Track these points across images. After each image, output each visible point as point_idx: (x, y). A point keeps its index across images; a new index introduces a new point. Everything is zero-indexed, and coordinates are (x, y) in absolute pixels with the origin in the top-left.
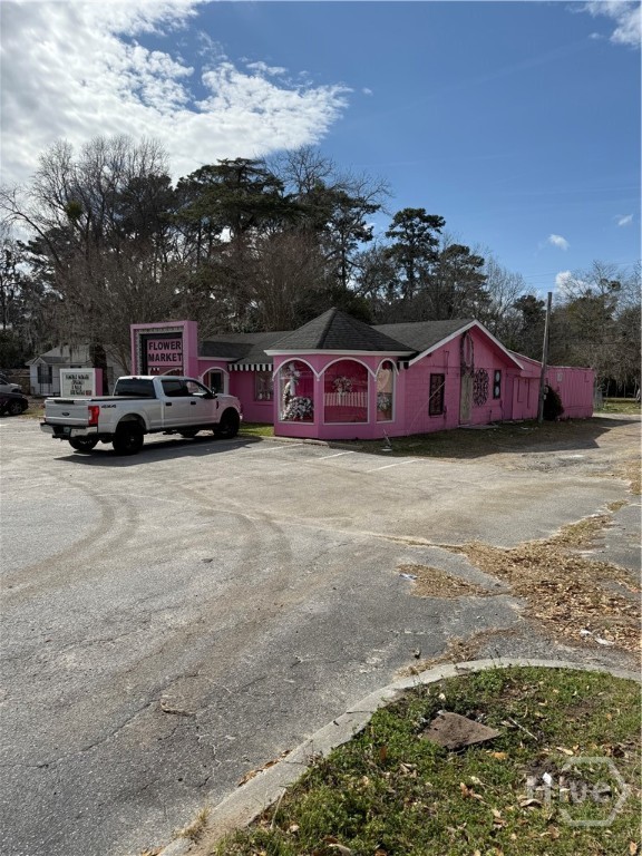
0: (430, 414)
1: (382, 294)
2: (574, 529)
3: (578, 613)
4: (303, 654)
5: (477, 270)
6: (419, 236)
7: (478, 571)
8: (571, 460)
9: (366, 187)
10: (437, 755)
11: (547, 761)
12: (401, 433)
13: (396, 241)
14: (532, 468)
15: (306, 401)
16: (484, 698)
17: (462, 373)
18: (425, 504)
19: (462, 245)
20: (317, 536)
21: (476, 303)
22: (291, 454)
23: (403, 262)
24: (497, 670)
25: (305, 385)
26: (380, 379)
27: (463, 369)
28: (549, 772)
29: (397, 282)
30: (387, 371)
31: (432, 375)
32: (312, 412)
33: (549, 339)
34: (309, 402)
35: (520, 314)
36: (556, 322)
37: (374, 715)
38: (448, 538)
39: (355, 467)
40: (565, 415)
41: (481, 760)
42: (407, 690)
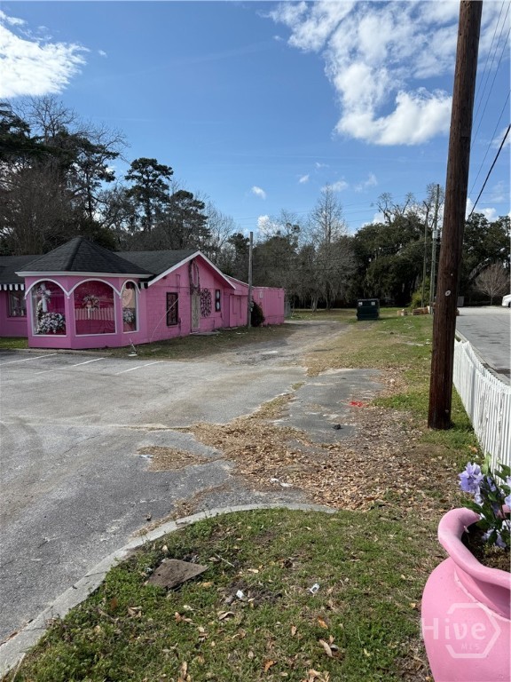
0: (168, 325)
1: (125, 226)
2: (270, 405)
3: (270, 466)
4: (51, 534)
5: (199, 212)
6: (153, 181)
7: (201, 445)
8: (269, 355)
9: (105, 137)
10: (159, 594)
11: (241, 580)
12: (145, 341)
13: (134, 183)
14: (243, 363)
15: (58, 316)
16: (197, 543)
17: (191, 293)
18: (164, 396)
19: (188, 191)
20: (69, 432)
21: (201, 237)
22: (46, 363)
23: (142, 200)
24: (208, 520)
25: (56, 302)
26: (125, 297)
27: (192, 289)
28: (241, 589)
29: (138, 217)
30: (130, 291)
31: (168, 294)
32: (64, 325)
33: (253, 267)
34: (61, 317)
35: (233, 247)
36: (258, 254)
37: (108, 574)
38: (180, 421)
39: (105, 371)
40: (266, 323)
41: (192, 592)
42: (137, 548)
